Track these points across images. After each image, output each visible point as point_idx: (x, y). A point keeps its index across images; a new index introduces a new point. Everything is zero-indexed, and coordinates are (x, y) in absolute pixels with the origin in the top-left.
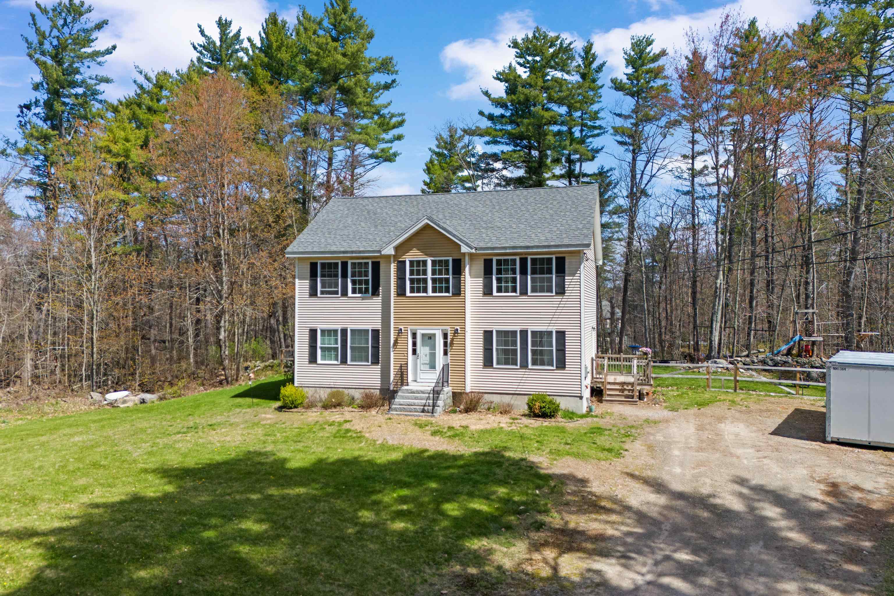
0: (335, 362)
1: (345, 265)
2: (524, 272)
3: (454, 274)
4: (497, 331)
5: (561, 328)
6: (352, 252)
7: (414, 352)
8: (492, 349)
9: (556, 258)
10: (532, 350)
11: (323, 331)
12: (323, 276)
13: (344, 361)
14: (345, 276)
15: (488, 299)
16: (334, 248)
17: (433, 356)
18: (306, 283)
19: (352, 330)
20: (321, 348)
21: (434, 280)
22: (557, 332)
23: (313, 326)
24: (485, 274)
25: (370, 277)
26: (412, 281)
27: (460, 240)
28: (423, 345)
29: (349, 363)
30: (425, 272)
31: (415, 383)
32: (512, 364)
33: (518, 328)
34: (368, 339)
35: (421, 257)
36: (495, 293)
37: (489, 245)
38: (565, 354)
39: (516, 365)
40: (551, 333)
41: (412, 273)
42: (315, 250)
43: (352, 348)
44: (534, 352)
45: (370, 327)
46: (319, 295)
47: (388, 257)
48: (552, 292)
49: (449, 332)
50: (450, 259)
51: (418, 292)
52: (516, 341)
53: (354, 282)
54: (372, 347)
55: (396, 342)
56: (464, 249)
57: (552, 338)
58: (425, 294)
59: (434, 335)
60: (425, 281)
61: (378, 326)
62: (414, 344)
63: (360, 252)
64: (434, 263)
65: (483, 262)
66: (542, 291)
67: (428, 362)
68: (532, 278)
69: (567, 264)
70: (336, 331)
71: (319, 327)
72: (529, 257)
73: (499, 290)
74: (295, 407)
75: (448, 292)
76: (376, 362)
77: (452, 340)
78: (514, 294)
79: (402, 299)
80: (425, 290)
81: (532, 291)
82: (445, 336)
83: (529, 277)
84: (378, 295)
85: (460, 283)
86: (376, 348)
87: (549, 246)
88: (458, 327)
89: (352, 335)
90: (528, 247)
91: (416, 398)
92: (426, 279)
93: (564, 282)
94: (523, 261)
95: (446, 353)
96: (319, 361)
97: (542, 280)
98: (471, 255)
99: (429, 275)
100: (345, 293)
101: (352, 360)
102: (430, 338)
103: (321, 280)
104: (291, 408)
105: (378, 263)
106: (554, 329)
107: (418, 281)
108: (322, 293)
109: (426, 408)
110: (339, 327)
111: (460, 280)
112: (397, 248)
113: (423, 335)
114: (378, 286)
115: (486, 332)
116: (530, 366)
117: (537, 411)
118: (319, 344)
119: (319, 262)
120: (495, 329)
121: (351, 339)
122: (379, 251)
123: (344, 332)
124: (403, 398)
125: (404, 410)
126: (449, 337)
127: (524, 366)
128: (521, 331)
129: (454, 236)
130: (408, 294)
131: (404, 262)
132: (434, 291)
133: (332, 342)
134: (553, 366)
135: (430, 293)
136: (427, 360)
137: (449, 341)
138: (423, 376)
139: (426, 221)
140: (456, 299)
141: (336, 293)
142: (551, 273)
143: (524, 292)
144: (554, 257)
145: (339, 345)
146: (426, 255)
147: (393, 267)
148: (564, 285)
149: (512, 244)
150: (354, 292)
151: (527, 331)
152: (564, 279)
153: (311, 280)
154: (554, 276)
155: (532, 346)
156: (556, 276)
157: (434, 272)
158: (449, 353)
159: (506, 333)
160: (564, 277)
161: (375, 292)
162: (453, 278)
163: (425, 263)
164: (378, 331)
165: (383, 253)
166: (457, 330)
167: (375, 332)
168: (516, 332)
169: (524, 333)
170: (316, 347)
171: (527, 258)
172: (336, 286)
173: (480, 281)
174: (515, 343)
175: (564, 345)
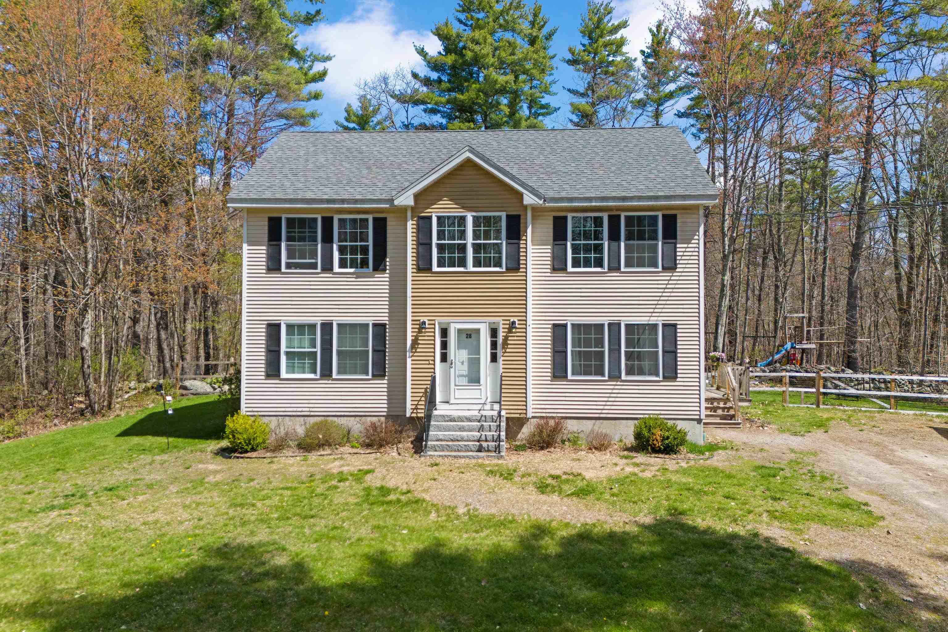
0: (312, 376)
1: (328, 222)
2: (614, 237)
3: (508, 238)
4: (573, 325)
5: (671, 320)
6: (343, 201)
7: (444, 358)
8: (566, 352)
9: (664, 216)
10: (626, 352)
11: (290, 327)
12: (289, 239)
13: (327, 374)
14: (328, 239)
15: (559, 276)
16: (309, 195)
17: (474, 363)
18: (262, 251)
19: (339, 325)
20: (287, 353)
21: (477, 248)
22: (664, 325)
23: (274, 318)
24: (555, 240)
25: (370, 243)
26: (441, 248)
27: (523, 185)
28: (460, 346)
29: (334, 376)
30: (462, 234)
31: (446, 406)
32: (596, 374)
33: (605, 320)
34: (367, 339)
35: (459, 212)
36: (570, 269)
37: (563, 194)
38: (676, 357)
39: (603, 375)
40: (655, 326)
41: (441, 235)
42: (278, 196)
43: (339, 353)
44: (629, 356)
45: (370, 320)
46: (283, 269)
47: (402, 211)
48: (656, 266)
49: (501, 326)
50: (504, 215)
51: (452, 265)
52: (602, 339)
53: (342, 250)
54: (374, 351)
55: (415, 342)
56: (529, 199)
57: (656, 334)
58: (462, 269)
59: (478, 331)
60: (463, 248)
61: (384, 319)
62: (444, 345)
63: (356, 201)
64: (477, 221)
65: (551, 222)
66: (641, 264)
67: (465, 373)
68: (626, 245)
69: (678, 225)
70: (312, 327)
71: (284, 320)
72: (623, 215)
73: (576, 263)
74: (253, 450)
75: (500, 266)
76: (380, 373)
77: (506, 339)
78: (599, 269)
79: (424, 276)
80: (462, 262)
81: (627, 266)
82: (494, 333)
83: (623, 245)
84: (385, 270)
85: (519, 252)
86: (380, 352)
87: (657, 198)
88: (516, 319)
89: (339, 332)
90: (624, 199)
91: (462, 429)
92: (465, 245)
93: (675, 252)
94: (614, 220)
95: (494, 358)
96: (284, 374)
97: (641, 249)
98: (535, 209)
99: (470, 239)
100: (328, 268)
101: (339, 373)
102: (469, 336)
103: (287, 246)
104: (246, 452)
105: (385, 219)
106: (659, 320)
107: (451, 248)
108: (289, 266)
109: (485, 444)
110: (318, 320)
111: (519, 248)
112: (417, 197)
113: (460, 331)
114: (385, 256)
115: (555, 326)
116: (624, 377)
117: (658, 444)
118: (283, 348)
119: (284, 217)
120: (570, 321)
121: (339, 338)
122: (391, 201)
123: (327, 327)
124: (439, 429)
125: (449, 448)
126: (501, 335)
127: (615, 376)
128: (610, 324)
129: (513, 178)
130: (435, 268)
131: (430, 218)
132: (477, 263)
133: (307, 343)
134: (657, 375)
135: (471, 268)
136: (464, 369)
137: (500, 340)
138: (458, 394)
139: (468, 154)
140: (512, 276)
141: (314, 266)
142: (656, 238)
143: (615, 268)
144: (660, 214)
145: (318, 349)
146: (463, 208)
147: (411, 225)
148: (676, 256)
149: (598, 194)
150: (343, 264)
151: (619, 325)
152: (675, 248)
153: (269, 245)
154: (660, 243)
155: (627, 347)
156: (663, 244)
157: (476, 236)
158: (501, 360)
159: (587, 327)
160: (675, 244)
161: (379, 266)
162: (507, 244)
163: (463, 219)
164: (383, 326)
165: (396, 203)
166: (514, 323)
167: (380, 328)
168: (602, 325)
169: (615, 327)
170: (278, 352)
171: (619, 216)
172: (314, 255)
173: (547, 251)
174: (601, 343)
175: (676, 345)
